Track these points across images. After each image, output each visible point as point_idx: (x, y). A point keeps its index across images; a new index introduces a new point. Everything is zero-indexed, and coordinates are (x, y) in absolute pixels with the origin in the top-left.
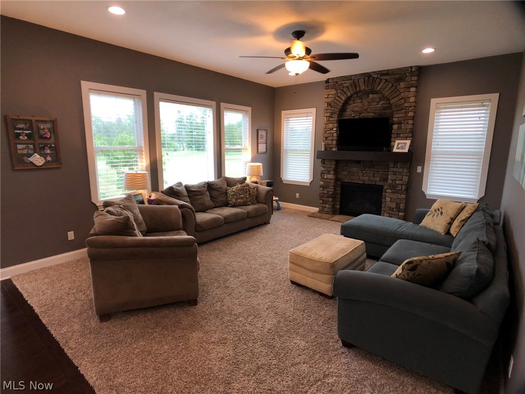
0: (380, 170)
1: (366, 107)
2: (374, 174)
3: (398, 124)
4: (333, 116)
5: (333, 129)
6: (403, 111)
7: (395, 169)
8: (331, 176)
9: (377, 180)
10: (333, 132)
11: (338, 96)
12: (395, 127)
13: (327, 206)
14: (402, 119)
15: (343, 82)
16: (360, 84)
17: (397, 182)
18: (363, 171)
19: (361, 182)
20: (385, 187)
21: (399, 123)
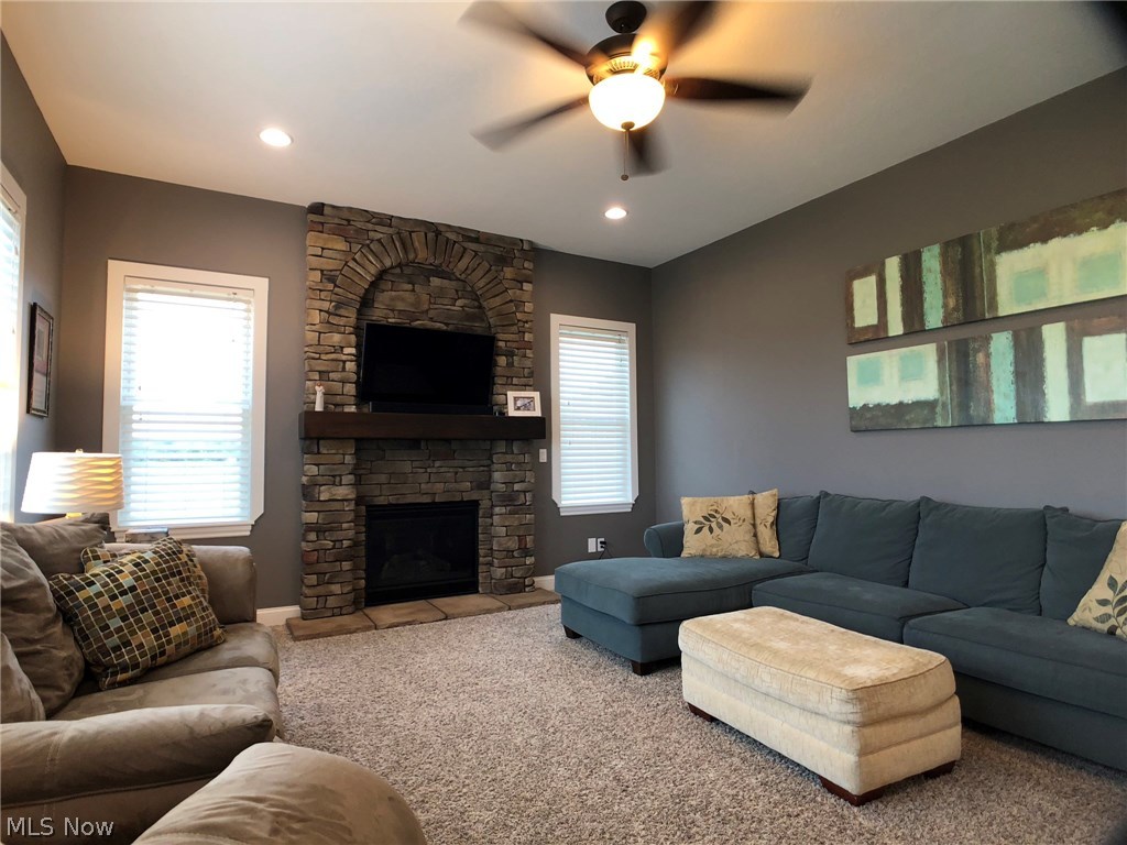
0: (471, 463)
1: (426, 307)
2: (456, 473)
3: (506, 356)
4: (342, 312)
5: (342, 348)
6: (514, 329)
7: (509, 458)
8: (343, 492)
9: (464, 489)
10: (344, 358)
11: (354, 260)
12: (502, 361)
13: (336, 588)
14: (514, 345)
15: (370, 226)
16: (417, 244)
17: (517, 487)
18: (429, 470)
19: (426, 499)
20: (485, 504)
21: (510, 354)
